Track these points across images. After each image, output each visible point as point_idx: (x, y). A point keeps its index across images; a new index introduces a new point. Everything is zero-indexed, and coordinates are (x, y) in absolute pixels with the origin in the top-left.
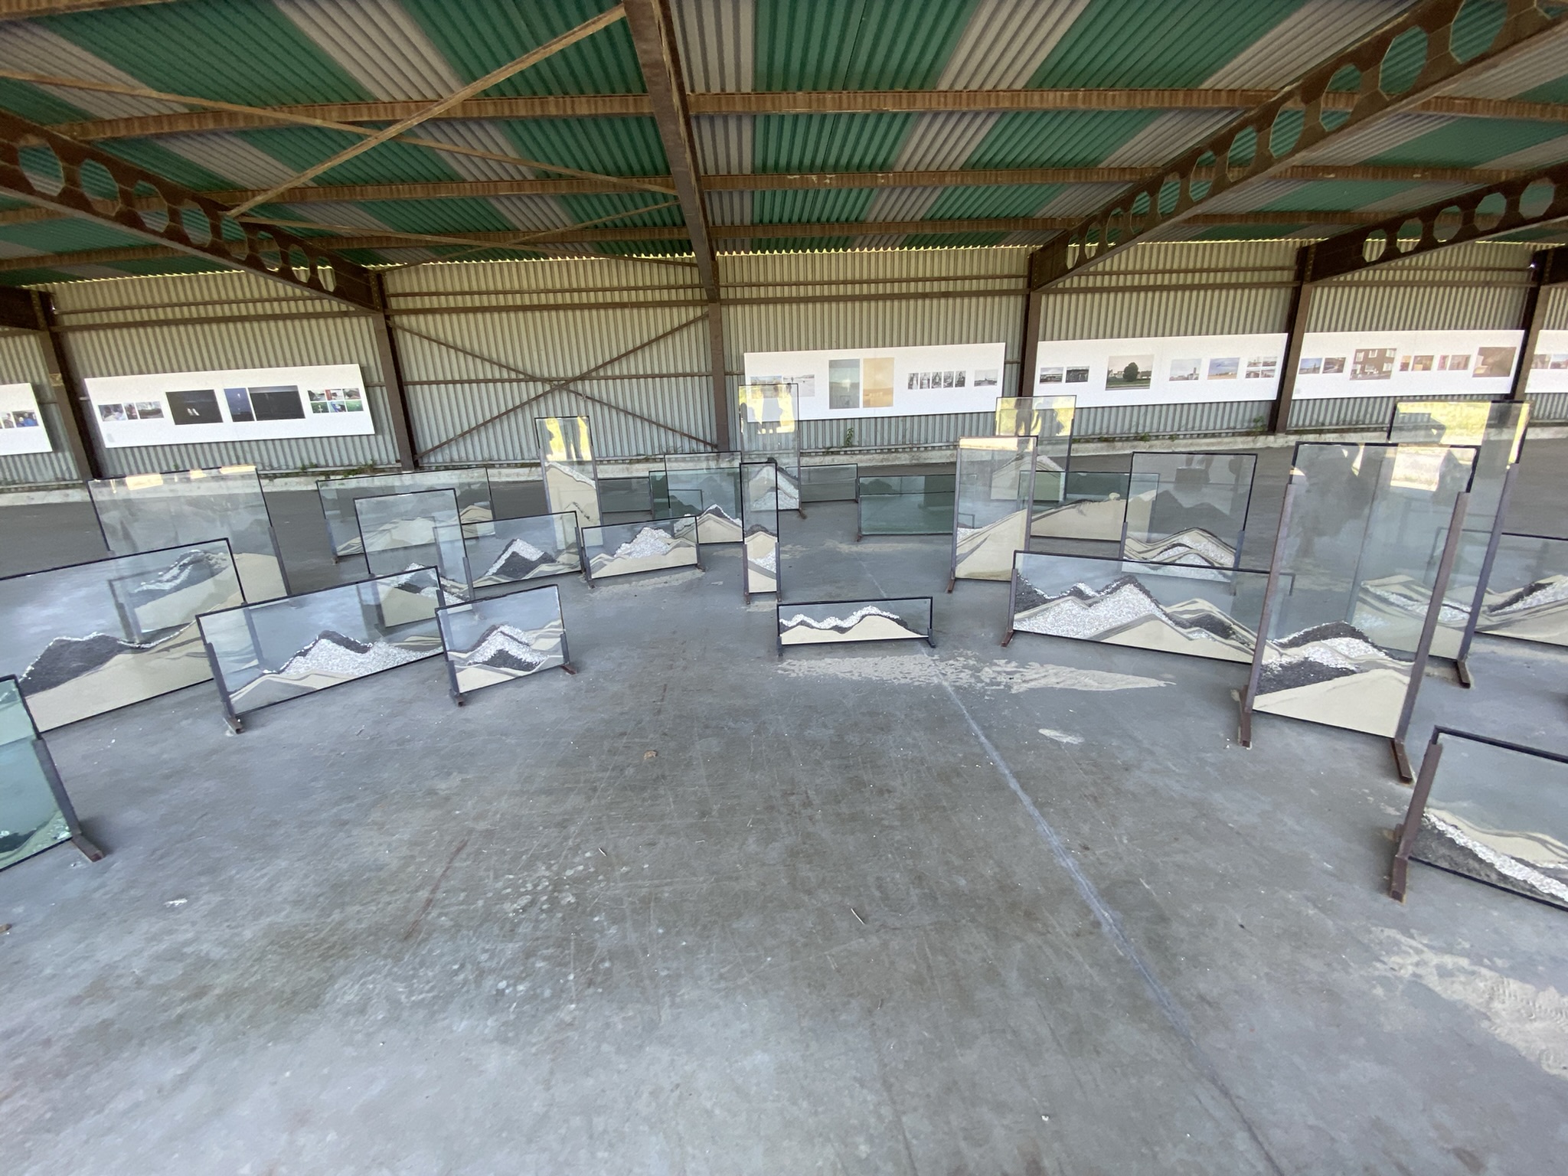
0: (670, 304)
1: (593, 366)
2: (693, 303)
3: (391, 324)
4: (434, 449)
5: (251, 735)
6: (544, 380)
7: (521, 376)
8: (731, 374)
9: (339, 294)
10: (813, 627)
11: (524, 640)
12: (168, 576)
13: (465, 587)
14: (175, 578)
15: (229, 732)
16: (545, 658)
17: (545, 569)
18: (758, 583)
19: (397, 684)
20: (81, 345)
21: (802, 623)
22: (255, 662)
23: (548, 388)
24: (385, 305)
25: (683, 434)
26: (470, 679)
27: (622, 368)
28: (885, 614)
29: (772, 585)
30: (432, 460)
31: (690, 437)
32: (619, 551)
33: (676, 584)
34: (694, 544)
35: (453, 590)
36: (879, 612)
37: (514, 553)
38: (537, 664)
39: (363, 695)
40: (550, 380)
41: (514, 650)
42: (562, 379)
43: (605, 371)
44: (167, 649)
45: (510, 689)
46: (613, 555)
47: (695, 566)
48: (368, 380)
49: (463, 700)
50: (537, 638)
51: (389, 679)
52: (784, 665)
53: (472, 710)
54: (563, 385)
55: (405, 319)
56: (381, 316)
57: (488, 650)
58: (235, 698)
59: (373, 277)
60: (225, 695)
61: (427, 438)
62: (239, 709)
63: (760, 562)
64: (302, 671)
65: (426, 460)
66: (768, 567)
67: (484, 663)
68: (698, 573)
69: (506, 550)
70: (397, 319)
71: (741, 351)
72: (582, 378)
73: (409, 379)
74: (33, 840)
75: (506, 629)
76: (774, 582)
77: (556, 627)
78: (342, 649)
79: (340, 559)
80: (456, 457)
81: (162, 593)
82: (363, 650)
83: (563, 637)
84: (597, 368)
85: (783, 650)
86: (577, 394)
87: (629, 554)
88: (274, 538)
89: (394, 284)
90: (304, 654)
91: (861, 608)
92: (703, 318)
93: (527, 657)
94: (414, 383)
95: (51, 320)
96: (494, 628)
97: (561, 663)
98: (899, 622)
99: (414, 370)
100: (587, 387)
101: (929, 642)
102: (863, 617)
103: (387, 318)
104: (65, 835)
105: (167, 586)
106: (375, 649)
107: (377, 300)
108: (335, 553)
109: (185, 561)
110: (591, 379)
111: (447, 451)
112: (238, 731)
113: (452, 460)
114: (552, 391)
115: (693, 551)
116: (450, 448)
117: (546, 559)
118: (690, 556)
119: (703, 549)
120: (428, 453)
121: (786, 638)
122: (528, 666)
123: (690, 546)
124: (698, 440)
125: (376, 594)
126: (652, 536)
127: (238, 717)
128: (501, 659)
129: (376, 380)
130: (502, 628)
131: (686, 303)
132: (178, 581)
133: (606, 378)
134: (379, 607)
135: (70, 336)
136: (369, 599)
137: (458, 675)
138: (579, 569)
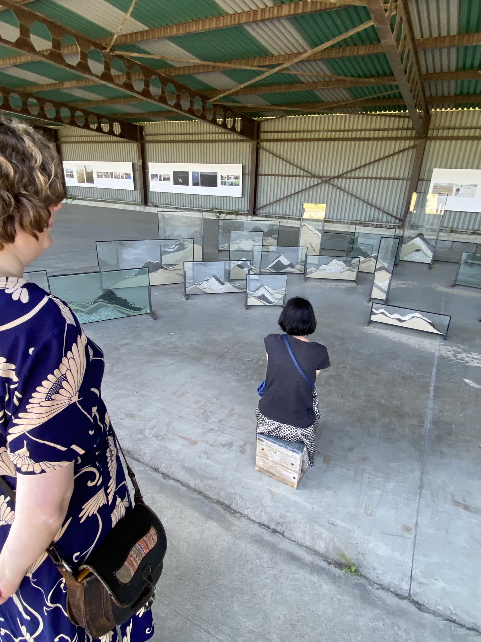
0: (396, 139)
1: (345, 171)
2: (410, 138)
3: (258, 147)
4: (263, 207)
5: (189, 301)
6: (319, 177)
7: (309, 175)
8: (423, 180)
9: (242, 133)
10: (387, 316)
11: (271, 292)
12: (172, 247)
13: (258, 270)
14: (174, 248)
15: (184, 299)
16: (277, 301)
17: (290, 269)
18: (377, 294)
19: (230, 298)
20: (150, 148)
21: (382, 313)
22: (192, 281)
23: (320, 181)
24: (258, 137)
25: (384, 212)
26: (252, 301)
27: (360, 173)
28: (424, 318)
29: (383, 297)
30: (261, 212)
31: (388, 214)
32: (320, 268)
33: (341, 287)
34: (356, 271)
35: (254, 271)
36: (422, 317)
37: (279, 260)
38: (274, 302)
39: (219, 299)
40: (321, 177)
41: (267, 296)
42: (328, 177)
43: (351, 174)
44: (172, 270)
45: (263, 309)
46: (317, 269)
47: (354, 281)
48: (244, 172)
49: (248, 307)
50: (276, 293)
51: (227, 295)
52: (368, 328)
53: (250, 311)
54: (327, 180)
55: (265, 143)
56: (255, 142)
57: (259, 293)
58: (187, 289)
59: (256, 123)
60: (185, 287)
61: (261, 202)
62: (187, 294)
63: (380, 284)
64: (205, 286)
65: (258, 212)
66: (383, 288)
67: (257, 297)
68: (354, 285)
69: (277, 259)
70: (262, 143)
71: (433, 166)
72: (338, 177)
73: (260, 173)
74: (142, 311)
75: (266, 287)
76: (385, 295)
77: (283, 291)
78: (217, 282)
79: (220, 251)
80: (271, 212)
81: (170, 252)
82: (223, 284)
83: (285, 295)
84: (347, 172)
85: (370, 322)
86: (333, 185)
87: (325, 270)
88: (203, 239)
89: (264, 128)
90: (207, 281)
91: (413, 313)
92: (414, 147)
93: (271, 299)
94: (262, 175)
95: (142, 137)
96: (262, 286)
97: (282, 304)
98: (430, 324)
99: (263, 169)
100: (339, 182)
101: (445, 337)
102: (413, 317)
103: (258, 143)
104: (148, 312)
105: (171, 250)
106: (226, 285)
107: (255, 135)
108: (218, 248)
109: (177, 243)
110: (342, 178)
111: (268, 209)
112: (187, 299)
113: (269, 213)
114: (321, 183)
115: (355, 274)
116: (270, 207)
117: (291, 266)
118: (352, 276)
119: (360, 274)
120: (260, 208)
121: (373, 318)
122: (271, 302)
123: (353, 271)
124: (392, 216)
125: (230, 267)
126: (337, 264)
127: (187, 295)
128: (262, 297)
129: (247, 172)
130: (265, 286)
131: (406, 138)
132: (174, 249)
133: (350, 178)
134: (229, 271)
135: (147, 144)
136: (227, 268)
137: (248, 299)
138: (303, 272)
